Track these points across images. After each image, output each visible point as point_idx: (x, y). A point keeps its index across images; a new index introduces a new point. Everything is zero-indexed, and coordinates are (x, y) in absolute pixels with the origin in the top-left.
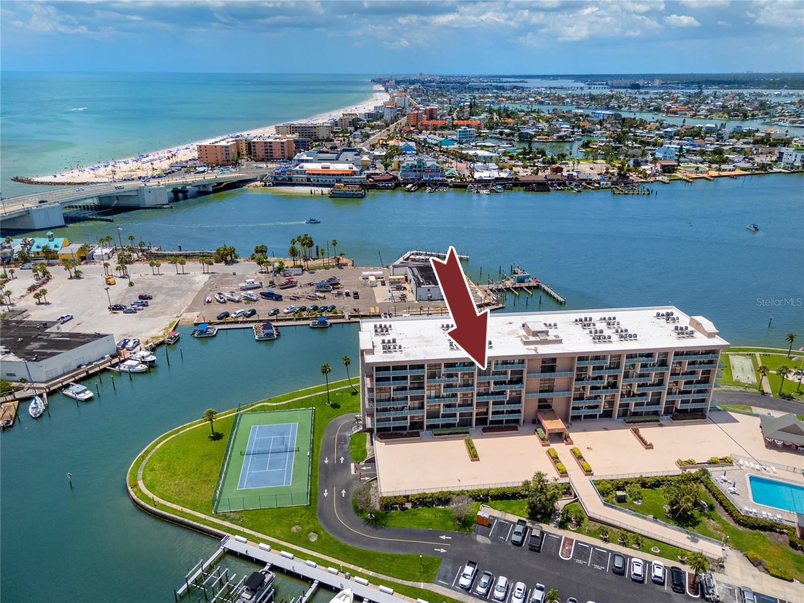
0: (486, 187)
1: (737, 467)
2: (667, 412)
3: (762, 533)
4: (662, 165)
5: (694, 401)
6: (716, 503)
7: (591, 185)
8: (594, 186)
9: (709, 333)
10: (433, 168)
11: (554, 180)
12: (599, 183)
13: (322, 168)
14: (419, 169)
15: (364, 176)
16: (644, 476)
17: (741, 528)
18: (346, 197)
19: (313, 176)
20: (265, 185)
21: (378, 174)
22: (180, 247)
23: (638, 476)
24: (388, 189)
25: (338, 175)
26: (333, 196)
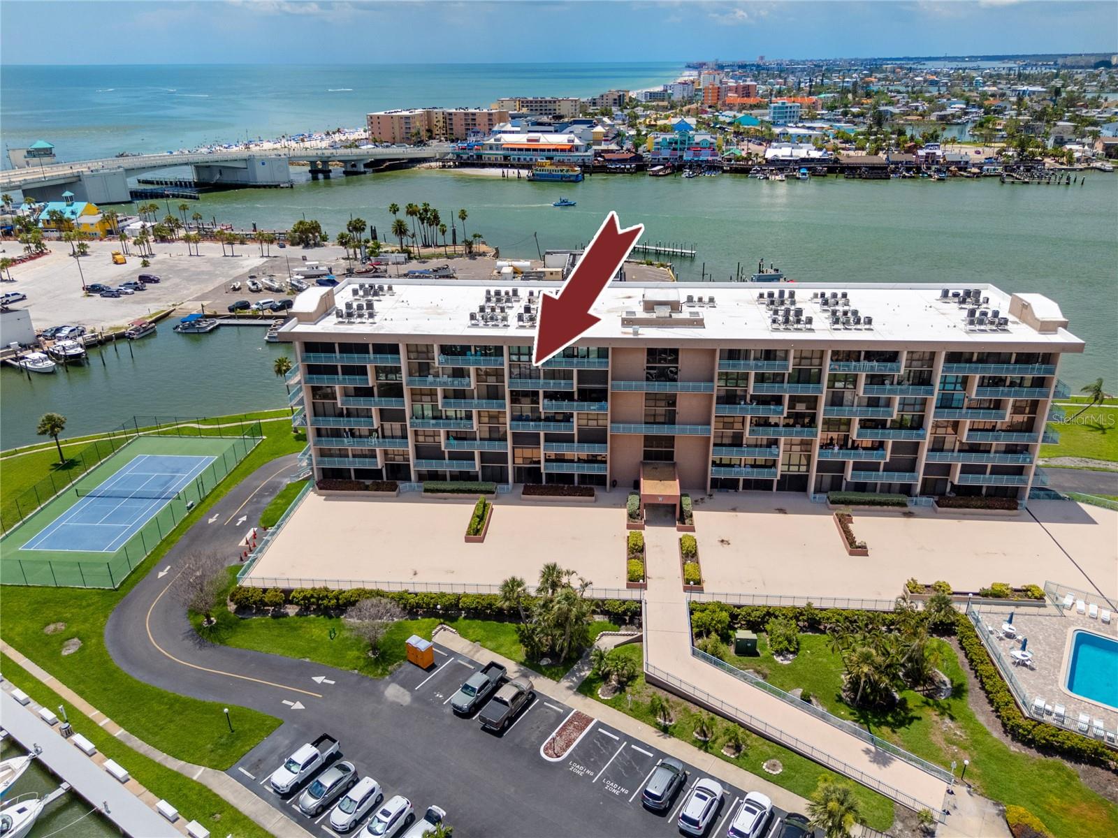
0: (781, 170)
1: (1053, 610)
2: (929, 489)
3: (1068, 765)
4: (1105, 145)
5: (996, 470)
6: (971, 682)
7: (965, 171)
8: (970, 172)
9: (1043, 323)
10: (704, 145)
11: (901, 162)
12: (981, 168)
13: (529, 140)
14: (682, 146)
15: (590, 153)
16: (816, 604)
17: (1015, 748)
18: (551, 181)
19: (512, 152)
20: (444, 166)
21: (612, 151)
23: (802, 604)
24: (624, 173)
25: (549, 150)
26: (531, 180)
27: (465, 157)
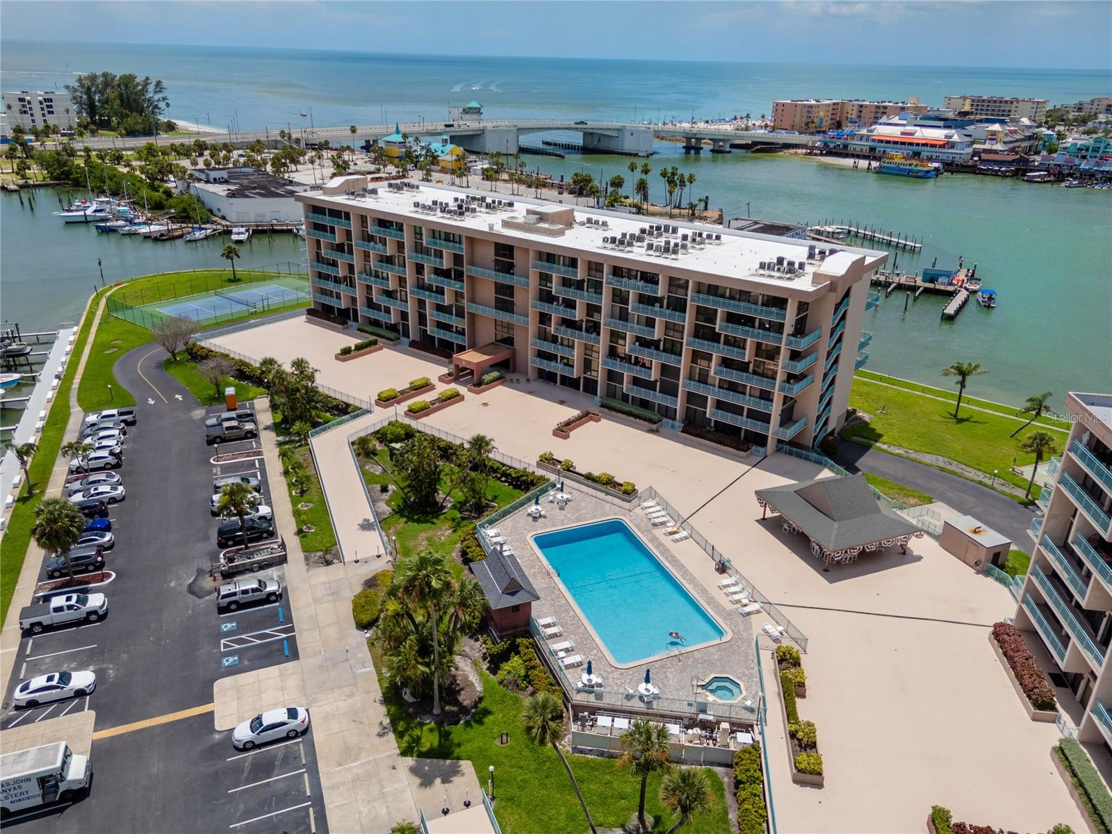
5: (751, 414)
9: (815, 274)
13: (903, 133)
15: (970, 150)
18: (897, 175)
19: (879, 144)
20: (810, 154)
21: (995, 152)
22: (562, 177)
24: (997, 175)
25: (918, 145)
26: (879, 171)
27: (832, 145)
